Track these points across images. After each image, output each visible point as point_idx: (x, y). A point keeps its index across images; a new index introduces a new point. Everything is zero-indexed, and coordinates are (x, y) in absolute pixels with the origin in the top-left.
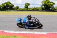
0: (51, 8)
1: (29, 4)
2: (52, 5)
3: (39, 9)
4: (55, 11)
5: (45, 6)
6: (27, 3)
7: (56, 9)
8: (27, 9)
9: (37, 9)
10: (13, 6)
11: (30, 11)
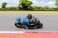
0: (29, 8)
1: (6, 3)
2: (29, 5)
3: (16, 9)
4: (33, 10)
5: (23, 6)
6: (5, 3)
8: (5, 9)
9: (15, 9)
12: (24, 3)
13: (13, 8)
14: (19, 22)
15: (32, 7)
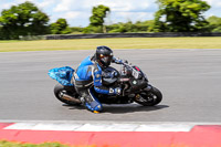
0: (193, 24)
1: (107, 9)
6: (100, 7)
7: (213, 27)
9: (139, 29)
10: (45, 18)
11: (113, 36)
12: (174, 5)
13: (134, 27)
15: (208, 23)
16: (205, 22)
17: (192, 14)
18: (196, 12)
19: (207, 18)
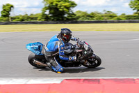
0: (66, 16)
1: (12, 6)
5: (52, 11)
6: (8, 5)
7: (79, 17)
8: (8, 20)
9: (32, 19)
11: (16, 23)
12: (54, 4)
13: (29, 18)
14: (38, 53)
15: (75, 15)
16: (73, 14)
17: (65, 9)
18: (68, 8)
19: (74, 12)
